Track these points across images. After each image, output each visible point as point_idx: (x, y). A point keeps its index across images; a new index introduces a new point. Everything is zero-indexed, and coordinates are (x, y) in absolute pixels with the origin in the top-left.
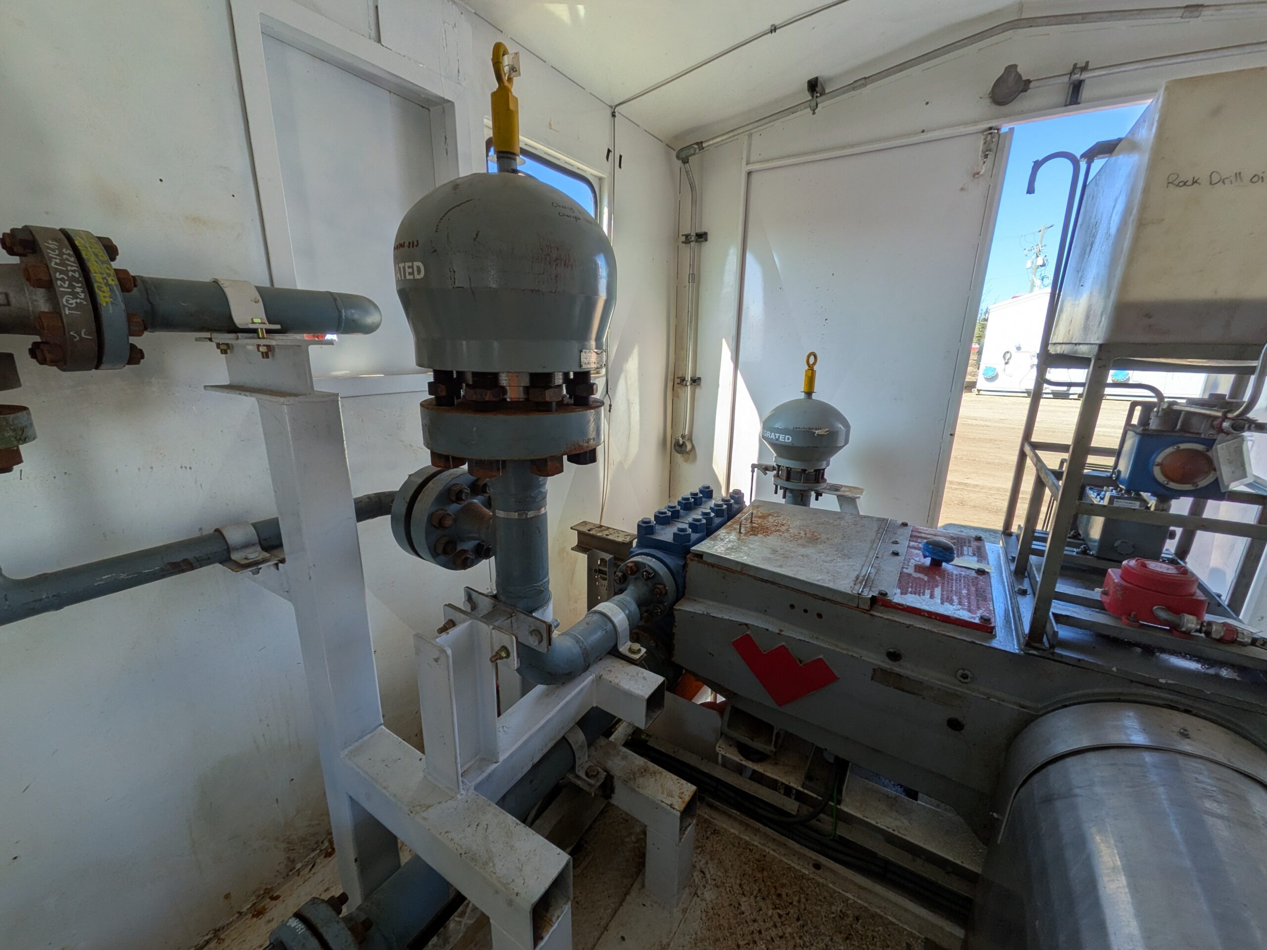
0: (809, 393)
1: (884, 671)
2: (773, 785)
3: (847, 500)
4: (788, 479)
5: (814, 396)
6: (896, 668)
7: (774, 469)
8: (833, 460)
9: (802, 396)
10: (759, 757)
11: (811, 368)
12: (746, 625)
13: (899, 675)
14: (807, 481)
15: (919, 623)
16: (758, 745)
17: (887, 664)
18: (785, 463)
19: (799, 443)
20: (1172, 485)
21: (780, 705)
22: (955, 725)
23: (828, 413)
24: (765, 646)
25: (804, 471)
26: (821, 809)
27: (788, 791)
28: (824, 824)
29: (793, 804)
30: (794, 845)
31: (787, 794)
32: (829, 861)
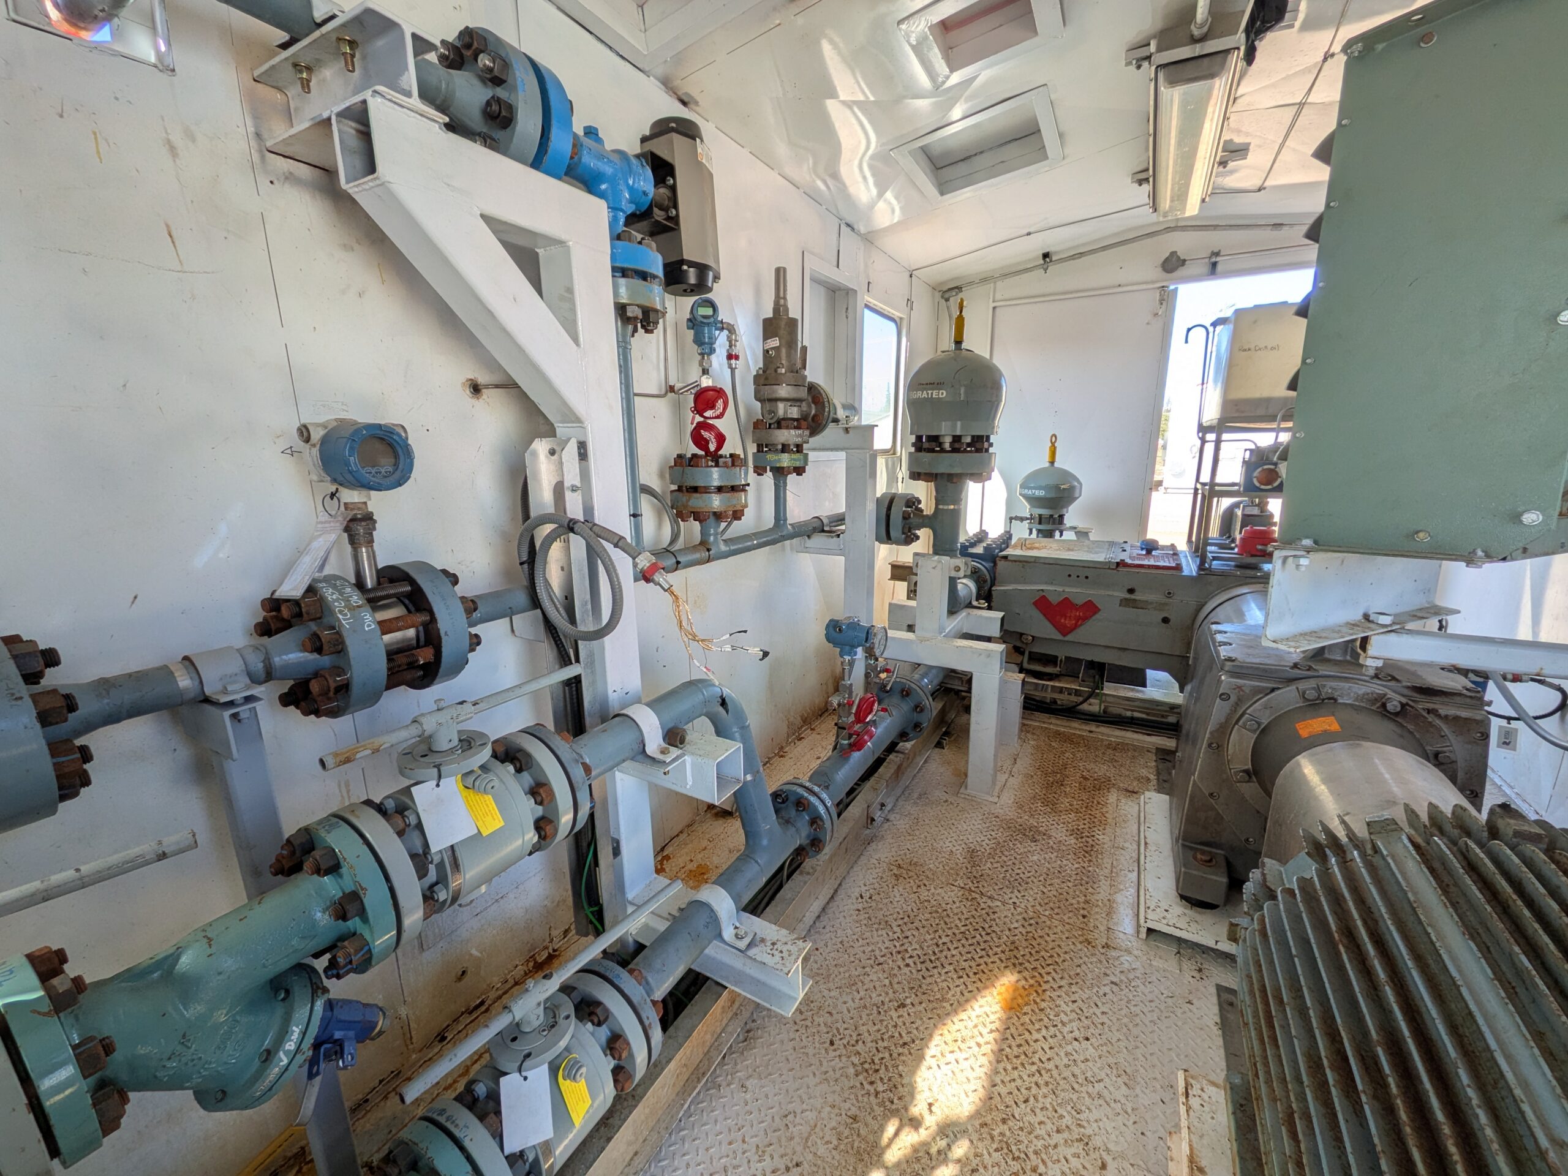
0: (1052, 463)
1: (1126, 599)
2: (1061, 690)
3: (1082, 534)
4: (1040, 523)
5: (1056, 465)
6: (1133, 597)
7: (1027, 519)
8: (1071, 508)
9: (1047, 465)
10: (1051, 677)
11: (1053, 444)
12: (1042, 590)
13: (1135, 600)
14: (1054, 523)
15: (1143, 571)
16: (1049, 670)
17: (1128, 596)
18: (1038, 511)
19: (1052, 495)
20: (1263, 487)
21: (1064, 635)
22: (1166, 620)
23: (1066, 475)
24: (1054, 600)
25: (1051, 516)
26: (1091, 695)
27: (1070, 692)
28: (1093, 706)
29: (1074, 698)
30: (1076, 724)
31: (1070, 694)
32: (1098, 726)
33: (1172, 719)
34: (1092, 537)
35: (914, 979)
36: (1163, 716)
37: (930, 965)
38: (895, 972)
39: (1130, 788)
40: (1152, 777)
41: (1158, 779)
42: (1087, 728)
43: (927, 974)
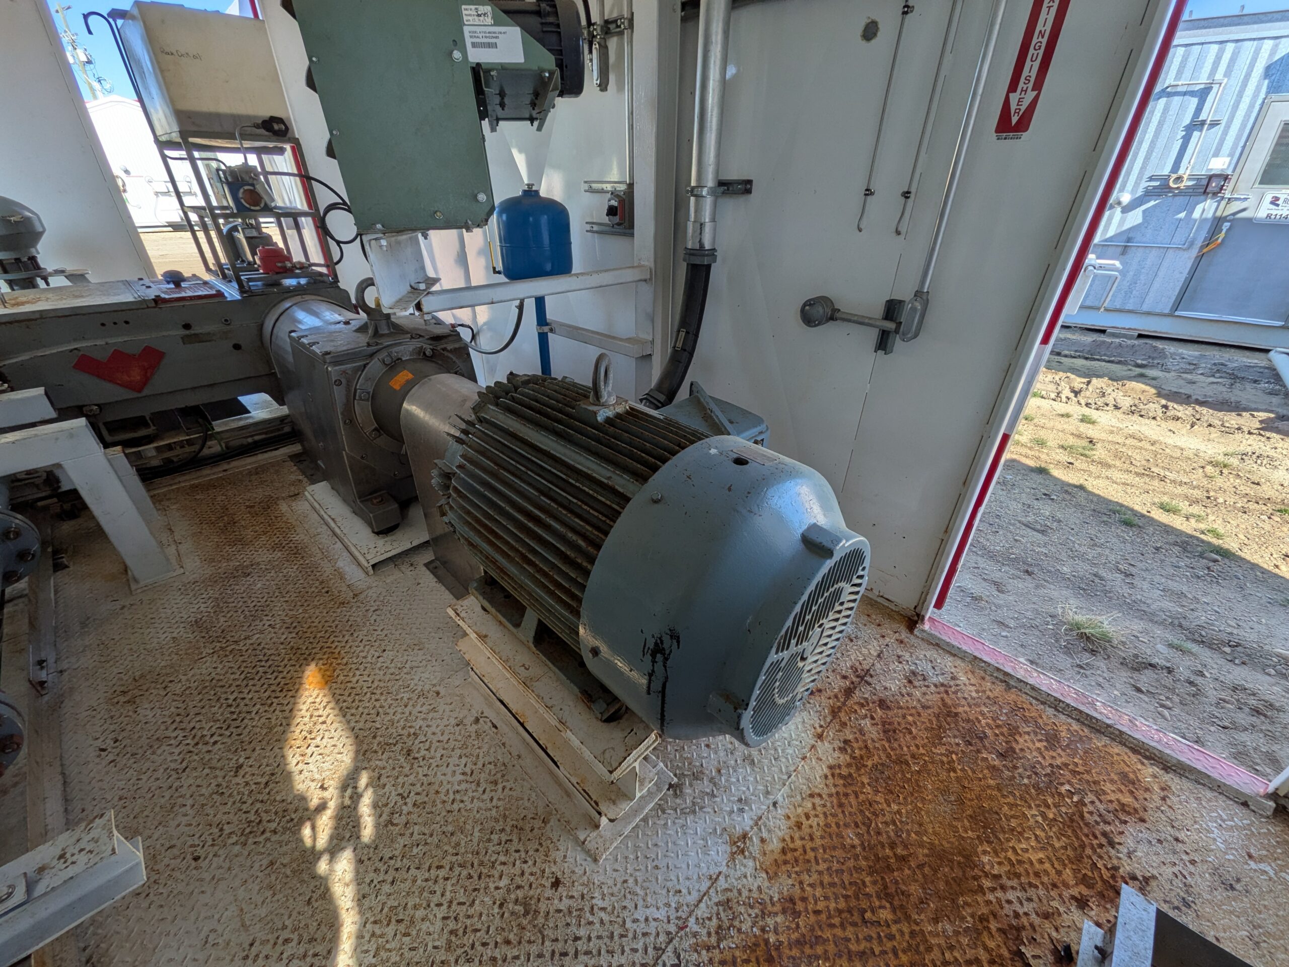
1: (187, 336)
2: (170, 447)
3: (78, 277)
6: (191, 332)
10: (148, 440)
12: (76, 349)
13: (195, 334)
15: (186, 303)
16: (143, 432)
17: (187, 332)
21: (140, 391)
22: (237, 347)
24: (100, 356)
26: (206, 439)
27: (181, 444)
28: (214, 447)
29: (188, 449)
30: (206, 471)
31: (182, 447)
32: (229, 463)
33: (287, 429)
34: (92, 278)
35: (232, 744)
36: (279, 430)
37: (238, 723)
38: (207, 757)
39: (291, 494)
40: (301, 477)
41: (306, 477)
42: (220, 469)
43: (239, 731)
